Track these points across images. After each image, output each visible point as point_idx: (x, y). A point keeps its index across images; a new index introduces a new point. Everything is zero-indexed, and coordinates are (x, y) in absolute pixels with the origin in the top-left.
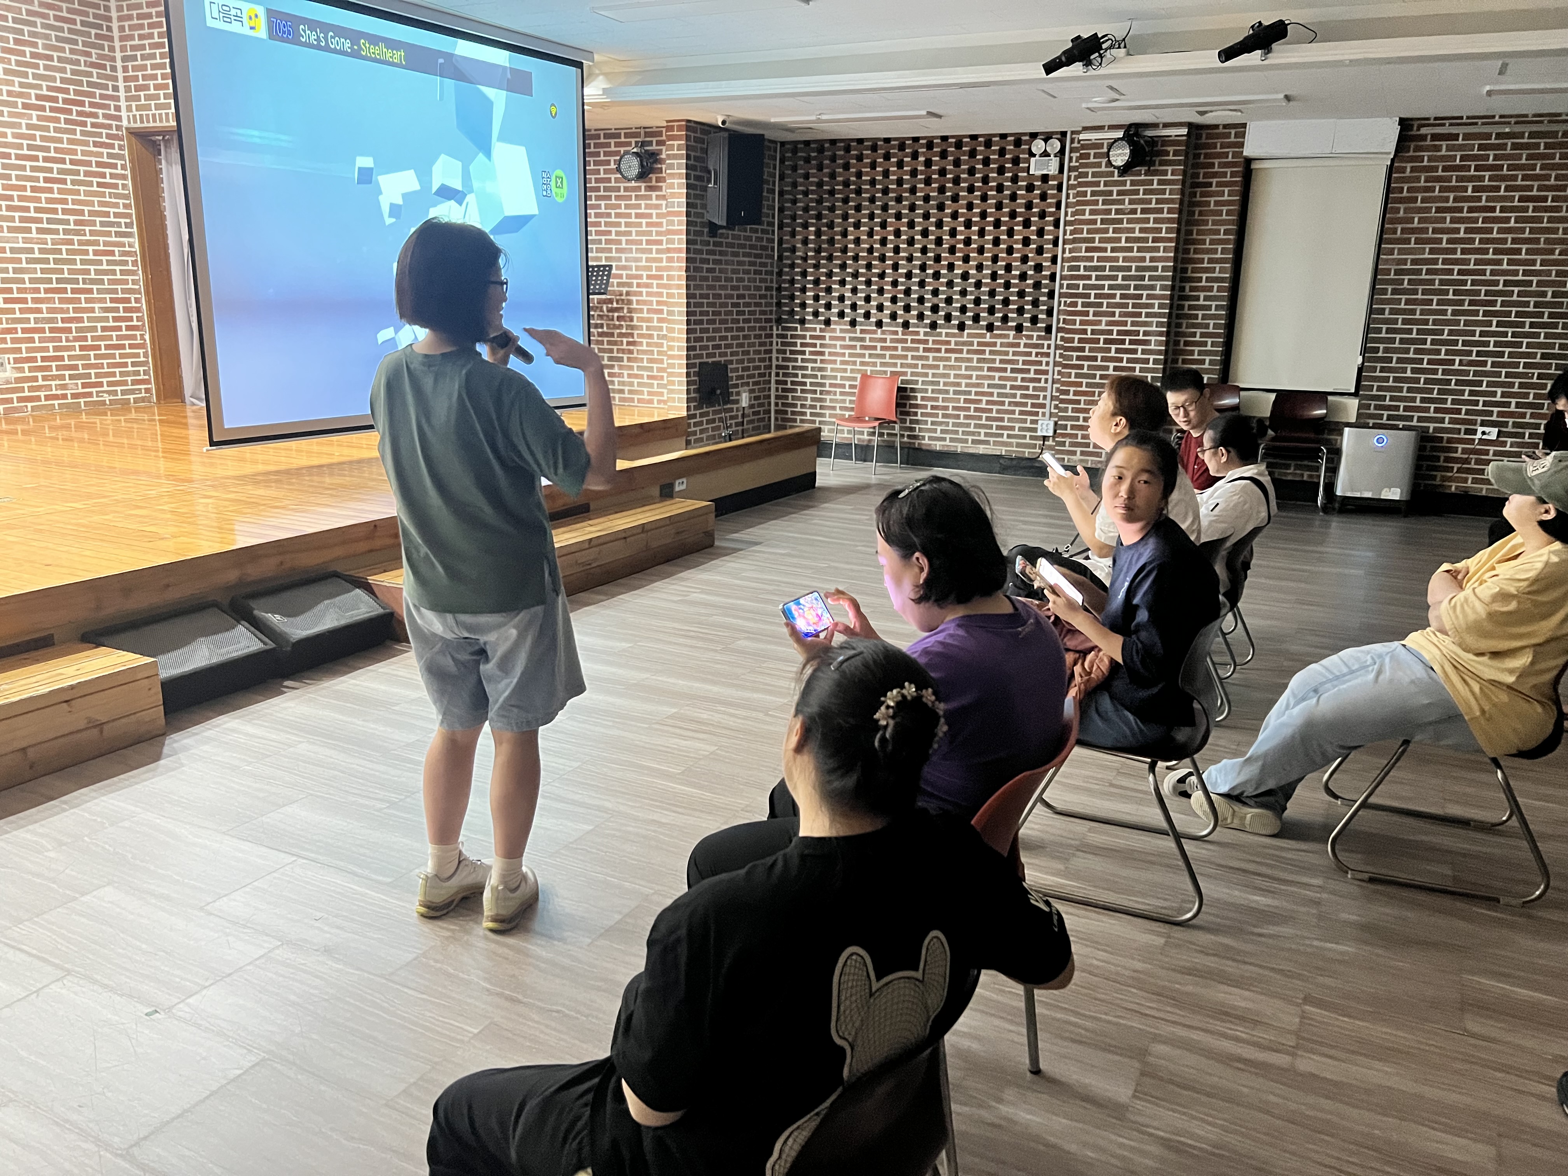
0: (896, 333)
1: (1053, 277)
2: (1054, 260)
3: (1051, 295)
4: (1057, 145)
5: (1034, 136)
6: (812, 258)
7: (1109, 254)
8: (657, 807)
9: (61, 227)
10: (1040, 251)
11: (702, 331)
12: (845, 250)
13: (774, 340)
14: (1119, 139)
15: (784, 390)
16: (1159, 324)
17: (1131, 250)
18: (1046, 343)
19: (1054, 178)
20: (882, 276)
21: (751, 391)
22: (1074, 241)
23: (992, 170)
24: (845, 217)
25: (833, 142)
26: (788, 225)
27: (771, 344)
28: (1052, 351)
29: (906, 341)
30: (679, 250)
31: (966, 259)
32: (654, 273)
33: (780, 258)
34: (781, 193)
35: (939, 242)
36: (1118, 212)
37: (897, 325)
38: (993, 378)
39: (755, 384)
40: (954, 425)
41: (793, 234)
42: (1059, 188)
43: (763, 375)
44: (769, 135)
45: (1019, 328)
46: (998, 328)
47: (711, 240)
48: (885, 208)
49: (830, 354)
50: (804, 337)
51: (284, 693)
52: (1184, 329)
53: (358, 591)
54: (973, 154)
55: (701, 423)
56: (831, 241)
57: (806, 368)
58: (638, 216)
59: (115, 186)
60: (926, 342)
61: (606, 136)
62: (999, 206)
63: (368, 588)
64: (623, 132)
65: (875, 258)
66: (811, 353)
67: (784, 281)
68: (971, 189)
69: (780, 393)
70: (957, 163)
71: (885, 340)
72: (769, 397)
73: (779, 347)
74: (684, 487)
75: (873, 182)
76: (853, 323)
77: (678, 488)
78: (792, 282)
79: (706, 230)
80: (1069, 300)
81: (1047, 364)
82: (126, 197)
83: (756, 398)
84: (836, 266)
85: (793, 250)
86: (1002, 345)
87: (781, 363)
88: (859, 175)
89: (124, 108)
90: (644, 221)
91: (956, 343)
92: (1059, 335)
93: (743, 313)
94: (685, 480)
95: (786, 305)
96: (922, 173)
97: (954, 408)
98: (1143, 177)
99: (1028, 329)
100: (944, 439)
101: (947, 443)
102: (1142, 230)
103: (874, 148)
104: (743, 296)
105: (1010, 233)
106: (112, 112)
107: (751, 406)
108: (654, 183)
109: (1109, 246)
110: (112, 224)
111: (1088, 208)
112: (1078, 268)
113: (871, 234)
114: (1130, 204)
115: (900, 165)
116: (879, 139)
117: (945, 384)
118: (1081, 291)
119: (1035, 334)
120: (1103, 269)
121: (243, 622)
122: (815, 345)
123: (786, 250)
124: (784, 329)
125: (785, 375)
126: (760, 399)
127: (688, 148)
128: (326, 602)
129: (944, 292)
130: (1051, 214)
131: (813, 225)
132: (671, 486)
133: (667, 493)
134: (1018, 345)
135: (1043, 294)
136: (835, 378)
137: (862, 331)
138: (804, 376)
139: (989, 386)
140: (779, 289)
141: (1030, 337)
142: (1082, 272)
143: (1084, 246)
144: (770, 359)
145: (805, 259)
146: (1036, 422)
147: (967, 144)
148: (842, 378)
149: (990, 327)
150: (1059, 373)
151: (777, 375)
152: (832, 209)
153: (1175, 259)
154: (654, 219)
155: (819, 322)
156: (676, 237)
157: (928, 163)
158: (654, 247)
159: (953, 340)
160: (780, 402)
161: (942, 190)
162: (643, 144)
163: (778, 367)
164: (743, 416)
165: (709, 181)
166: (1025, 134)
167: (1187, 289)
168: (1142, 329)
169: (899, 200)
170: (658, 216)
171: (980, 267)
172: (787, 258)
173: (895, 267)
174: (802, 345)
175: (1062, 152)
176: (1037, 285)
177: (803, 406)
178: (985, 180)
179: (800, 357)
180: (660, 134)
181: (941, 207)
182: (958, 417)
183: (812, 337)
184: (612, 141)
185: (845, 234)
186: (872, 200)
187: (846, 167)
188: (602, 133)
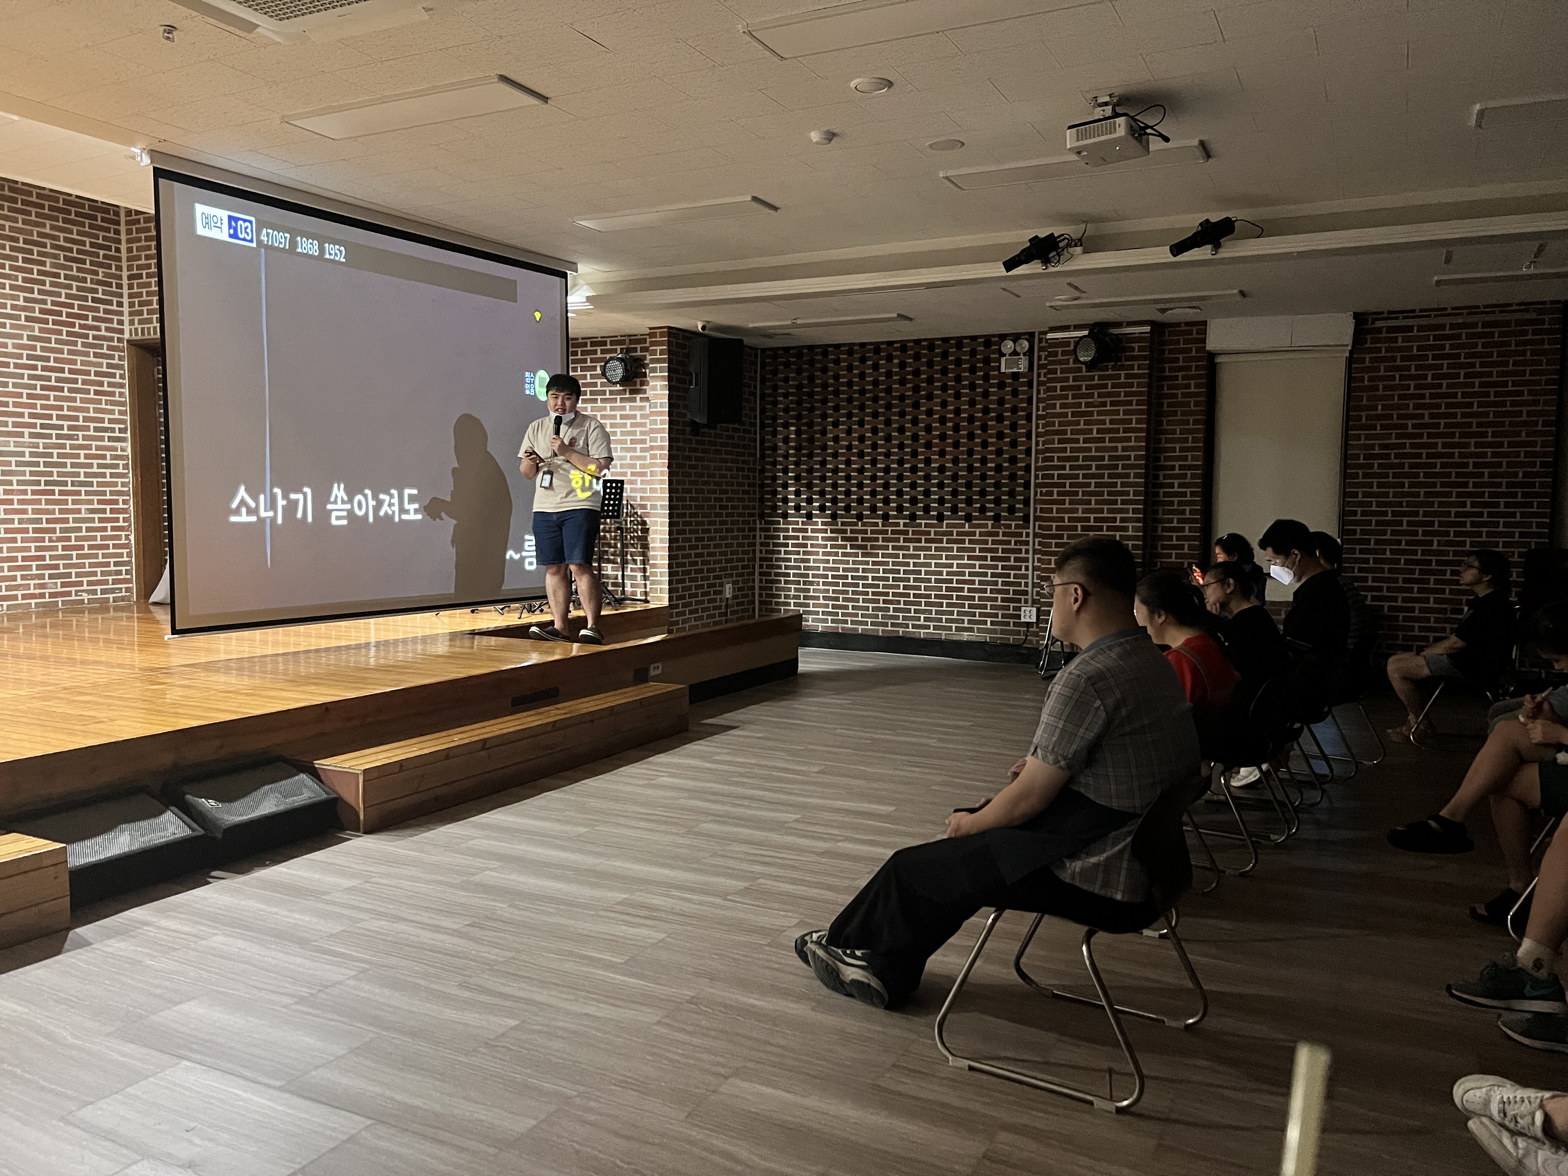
0: (877, 524)
1: (1028, 469)
2: (1028, 452)
3: (1027, 485)
4: (1026, 344)
5: (1003, 337)
6: (793, 455)
7: (1081, 445)
8: (593, 999)
9: (54, 432)
10: (1014, 444)
11: (685, 524)
12: (824, 448)
13: (758, 533)
14: (1084, 337)
15: (767, 581)
16: (1135, 511)
17: (1103, 440)
18: (1024, 532)
19: (1023, 375)
20: (861, 471)
21: (734, 583)
22: (1046, 433)
23: (964, 370)
24: (824, 417)
25: (811, 348)
26: (769, 425)
27: (754, 537)
28: (1031, 539)
29: (886, 532)
30: (662, 448)
31: (942, 453)
32: (638, 470)
33: (763, 456)
34: (763, 396)
35: (915, 438)
36: (1087, 405)
37: (878, 517)
38: (974, 566)
39: (738, 575)
40: (937, 612)
41: (775, 433)
42: (1030, 384)
43: (748, 567)
44: (747, 341)
45: (997, 518)
46: (977, 518)
47: (693, 438)
48: (862, 407)
49: (812, 546)
50: (787, 530)
51: (209, 883)
52: (1160, 516)
53: (303, 776)
54: (945, 355)
55: (684, 613)
56: (811, 440)
57: (789, 560)
58: (623, 417)
59: (113, 394)
60: (907, 533)
61: (593, 344)
62: (972, 403)
63: (315, 774)
64: (608, 340)
65: (854, 455)
66: (794, 545)
67: (767, 478)
68: (944, 388)
69: (764, 584)
70: (930, 364)
71: (866, 532)
72: (753, 588)
73: (763, 540)
74: (659, 672)
75: (850, 384)
76: (834, 516)
77: (653, 673)
78: (774, 478)
79: (688, 429)
80: (1044, 490)
81: (1027, 552)
82: (123, 404)
83: (739, 589)
84: (816, 463)
85: (775, 448)
86: (981, 534)
87: (764, 555)
88: (836, 377)
89: (126, 323)
90: (629, 422)
91: (936, 533)
92: (1037, 524)
93: (726, 507)
94: (660, 665)
95: (768, 500)
96: (897, 374)
97: (936, 596)
98: (1110, 372)
99: (1006, 519)
100: (928, 627)
101: (931, 631)
102: (1112, 422)
103: (850, 352)
104: (725, 492)
105: (984, 428)
106: (115, 325)
107: (735, 597)
108: (638, 387)
109: (1081, 437)
110: (105, 430)
111: (1058, 403)
112: (1051, 459)
113: (849, 432)
114: (1099, 397)
115: (876, 367)
116: (855, 344)
117: (927, 573)
118: (1056, 480)
119: (1013, 523)
120: (1077, 459)
121: (173, 808)
122: (797, 538)
123: (768, 448)
124: (767, 523)
125: (768, 567)
126: (743, 592)
127: (670, 352)
128: (267, 787)
129: (921, 485)
130: (1023, 409)
131: (793, 425)
132: (647, 670)
133: (641, 677)
134: (997, 534)
135: (1019, 485)
136: (818, 568)
137: (843, 524)
138: (786, 567)
139: (970, 574)
140: (762, 486)
141: (1010, 526)
142: (1056, 463)
143: (1056, 437)
144: (754, 551)
145: (786, 456)
146: (1019, 609)
147: (939, 346)
148: (825, 569)
149: (968, 518)
150: (1039, 560)
151: (761, 566)
152: (811, 410)
153: (1147, 448)
154: (639, 420)
155: (801, 516)
156: (659, 435)
157: (902, 365)
158: (639, 446)
159: (933, 530)
160: (764, 593)
161: (916, 389)
162: (628, 350)
163: (761, 559)
164: (727, 606)
165: (691, 384)
166: (994, 336)
167: (1161, 478)
168: (1119, 516)
169: (875, 400)
170: (642, 416)
171: (955, 461)
172: (769, 456)
173: (874, 462)
174: (785, 538)
175: (1030, 353)
176: (1013, 477)
177: (786, 597)
178: (958, 379)
179: (783, 549)
180: (645, 341)
181: (916, 405)
182: (941, 605)
183: (794, 530)
184: (599, 349)
185: (824, 432)
186: (850, 400)
187: (824, 370)
188: (589, 341)
